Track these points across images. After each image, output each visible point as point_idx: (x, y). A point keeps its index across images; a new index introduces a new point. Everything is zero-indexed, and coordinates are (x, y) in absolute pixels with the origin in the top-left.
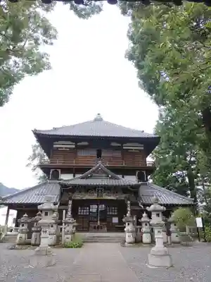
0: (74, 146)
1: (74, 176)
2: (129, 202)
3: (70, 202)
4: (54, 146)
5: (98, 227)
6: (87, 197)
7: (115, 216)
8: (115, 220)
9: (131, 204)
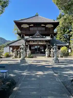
0: (28, 26)
1: (29, 37)
2: (47, 45)
3: (29, 45)
4: (22, 26)
5: (38, 52)
6: (34, 44)
7: (43, 49)
8: (43, 50)
9: (48, 46)
